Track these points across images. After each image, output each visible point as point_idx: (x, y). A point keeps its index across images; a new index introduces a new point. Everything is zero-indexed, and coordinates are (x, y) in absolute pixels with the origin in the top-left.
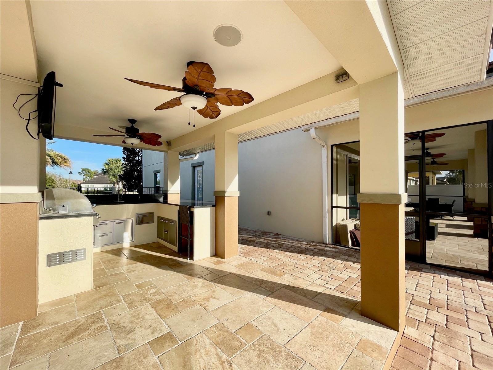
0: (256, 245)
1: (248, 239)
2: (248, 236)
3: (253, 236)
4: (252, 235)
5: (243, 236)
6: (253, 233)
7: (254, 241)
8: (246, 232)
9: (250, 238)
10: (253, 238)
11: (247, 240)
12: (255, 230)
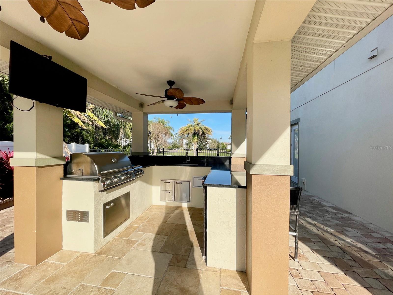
0: (372, 282)
1: (356, 254)
2: (360, 245)
3: (374, 249)
4: (375, 246)
5: (349, 240)
6: (378, 240)
7: (372, 267)
8: (359, 234)
9: (363, 254)
10: (371, 257)
11: (352, 256)
12: (387, 235)
